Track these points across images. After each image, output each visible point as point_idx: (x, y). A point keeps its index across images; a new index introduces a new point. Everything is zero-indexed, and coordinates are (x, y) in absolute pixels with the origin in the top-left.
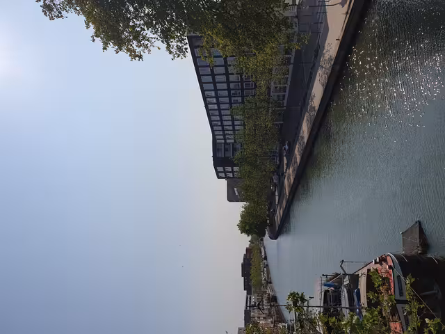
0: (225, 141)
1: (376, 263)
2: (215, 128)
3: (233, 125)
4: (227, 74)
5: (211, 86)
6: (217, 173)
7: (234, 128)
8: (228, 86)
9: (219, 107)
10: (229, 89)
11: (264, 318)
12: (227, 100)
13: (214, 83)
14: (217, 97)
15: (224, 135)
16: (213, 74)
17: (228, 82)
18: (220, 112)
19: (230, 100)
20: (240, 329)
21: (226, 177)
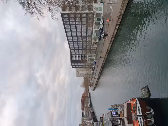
0: (75, 54)
1: (130, 101)
2: (71, 49)
3: (78, 48)
4: (76, 28)
5: (70, 33)
6: (72, 66)
7: (78, 49)
8: (77, 33)
9: (73, 40)
10: (77, 34)
11: (89, 120)
12: (76, 38)
13: (71, 31)
14: (72, 37)
15: (75, 51)
16: (71, 28)
17: (76, 31)
18: (73, 43)
19: (77, 38)
20: (80, 124)
21: (75, 67)
